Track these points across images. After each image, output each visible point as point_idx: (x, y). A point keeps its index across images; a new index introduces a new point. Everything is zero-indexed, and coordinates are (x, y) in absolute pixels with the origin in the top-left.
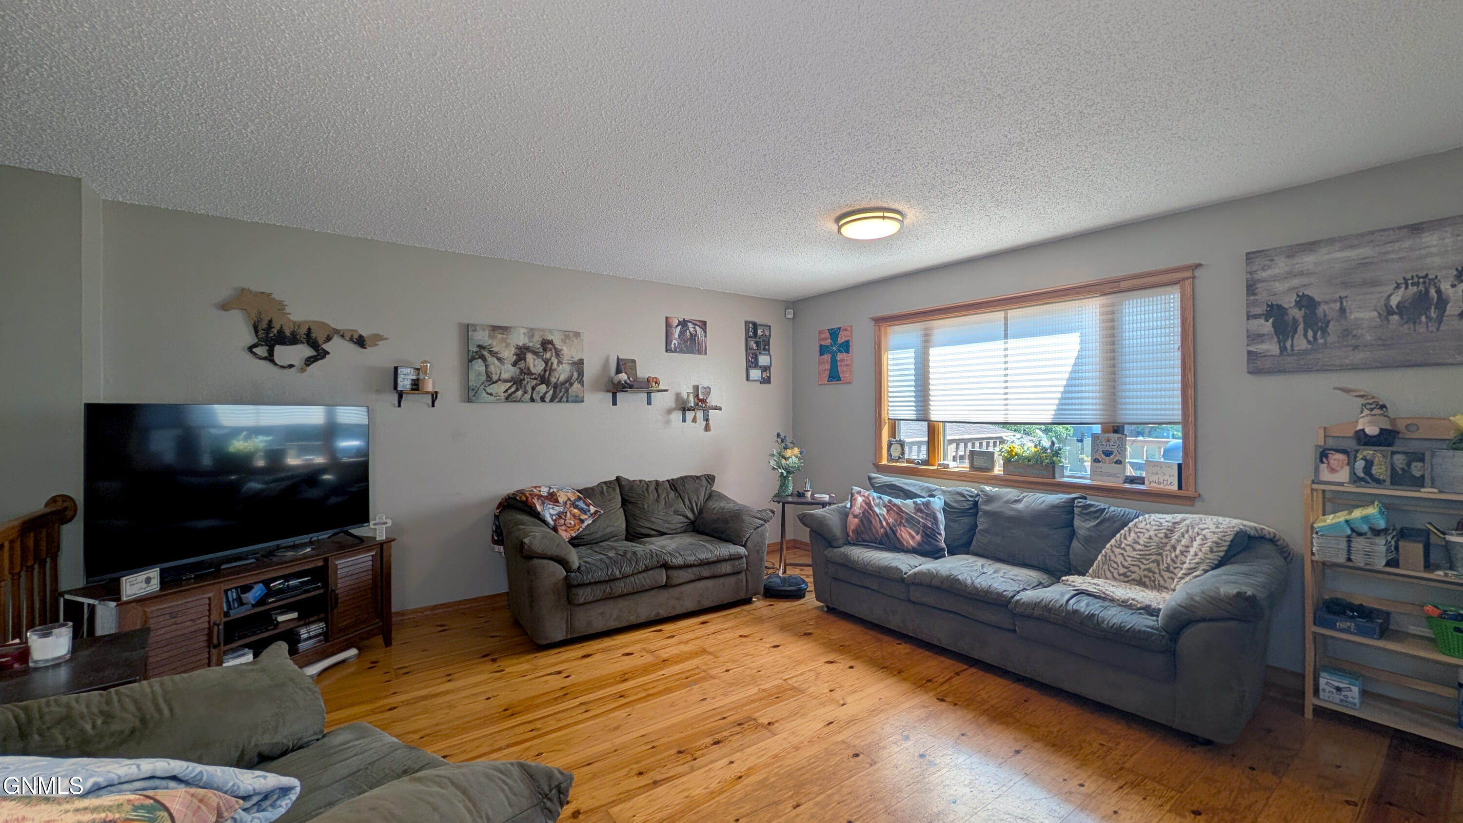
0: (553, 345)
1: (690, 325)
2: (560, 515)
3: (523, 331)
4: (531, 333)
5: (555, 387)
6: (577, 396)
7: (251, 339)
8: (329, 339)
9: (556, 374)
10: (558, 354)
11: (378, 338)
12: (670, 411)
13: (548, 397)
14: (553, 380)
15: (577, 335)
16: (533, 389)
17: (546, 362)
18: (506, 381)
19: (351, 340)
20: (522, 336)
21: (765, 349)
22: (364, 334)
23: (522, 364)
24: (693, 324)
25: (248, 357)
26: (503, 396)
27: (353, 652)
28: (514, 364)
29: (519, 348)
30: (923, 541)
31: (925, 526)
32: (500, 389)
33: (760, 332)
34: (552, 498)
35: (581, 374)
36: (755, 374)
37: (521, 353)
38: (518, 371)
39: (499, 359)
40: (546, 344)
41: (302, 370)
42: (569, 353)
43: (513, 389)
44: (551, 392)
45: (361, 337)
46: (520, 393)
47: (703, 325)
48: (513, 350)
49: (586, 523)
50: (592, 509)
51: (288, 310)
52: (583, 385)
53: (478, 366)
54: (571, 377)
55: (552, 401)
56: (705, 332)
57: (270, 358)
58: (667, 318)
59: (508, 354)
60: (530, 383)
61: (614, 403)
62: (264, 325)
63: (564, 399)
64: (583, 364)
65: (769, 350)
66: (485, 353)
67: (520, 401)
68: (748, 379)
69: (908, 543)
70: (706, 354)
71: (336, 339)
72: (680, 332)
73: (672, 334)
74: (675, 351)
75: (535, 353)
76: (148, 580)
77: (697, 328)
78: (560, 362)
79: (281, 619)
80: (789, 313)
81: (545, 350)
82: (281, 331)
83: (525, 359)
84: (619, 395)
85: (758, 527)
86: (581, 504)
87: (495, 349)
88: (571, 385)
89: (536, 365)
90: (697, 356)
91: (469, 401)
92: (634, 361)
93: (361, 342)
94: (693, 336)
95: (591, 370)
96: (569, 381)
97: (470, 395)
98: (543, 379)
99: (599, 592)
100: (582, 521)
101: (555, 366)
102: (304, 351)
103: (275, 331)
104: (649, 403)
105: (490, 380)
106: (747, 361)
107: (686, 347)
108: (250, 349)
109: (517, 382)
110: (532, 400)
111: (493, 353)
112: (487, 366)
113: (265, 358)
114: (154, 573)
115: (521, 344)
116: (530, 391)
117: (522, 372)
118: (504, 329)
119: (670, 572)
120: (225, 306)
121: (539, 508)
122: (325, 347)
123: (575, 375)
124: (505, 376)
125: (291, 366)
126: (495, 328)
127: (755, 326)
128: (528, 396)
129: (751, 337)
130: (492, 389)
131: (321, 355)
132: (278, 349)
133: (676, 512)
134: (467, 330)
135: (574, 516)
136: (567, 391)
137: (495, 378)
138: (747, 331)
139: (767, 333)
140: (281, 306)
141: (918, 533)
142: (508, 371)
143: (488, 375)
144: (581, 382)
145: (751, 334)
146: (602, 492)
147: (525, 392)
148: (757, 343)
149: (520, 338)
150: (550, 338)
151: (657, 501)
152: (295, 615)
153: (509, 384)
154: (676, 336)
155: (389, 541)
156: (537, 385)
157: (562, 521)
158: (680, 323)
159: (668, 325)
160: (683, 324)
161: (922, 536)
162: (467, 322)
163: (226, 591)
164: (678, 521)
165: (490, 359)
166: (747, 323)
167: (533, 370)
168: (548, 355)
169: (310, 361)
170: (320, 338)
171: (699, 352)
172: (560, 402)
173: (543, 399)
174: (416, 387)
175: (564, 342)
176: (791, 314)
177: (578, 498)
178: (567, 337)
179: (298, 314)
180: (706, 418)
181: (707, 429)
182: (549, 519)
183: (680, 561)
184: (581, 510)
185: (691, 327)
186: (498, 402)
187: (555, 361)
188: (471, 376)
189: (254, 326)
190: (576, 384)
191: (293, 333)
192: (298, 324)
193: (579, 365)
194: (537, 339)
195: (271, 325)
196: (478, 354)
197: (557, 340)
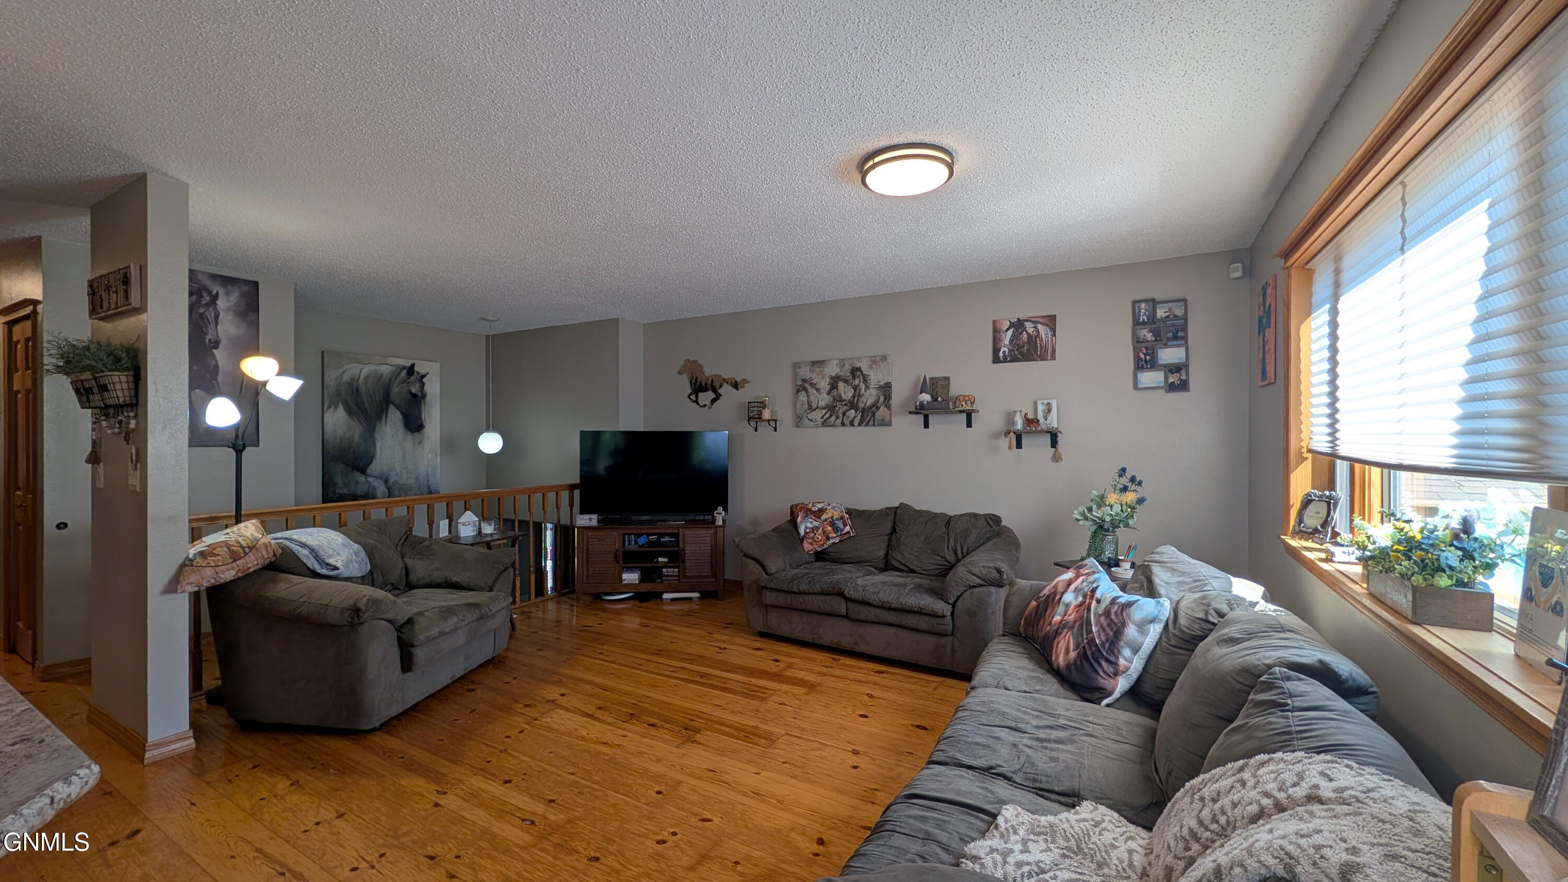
0: (862, 372)
1: (1028, 325)
2: (814, 529)
3: (835, 362)
4: (842, 362)
5: (863, 412)
6: (883, 420)
7: (690, 391)
8: (721, 386)
9: (864, 399)
10: (865, 379)
11: (745, 381)
12: (996, 436)
13: (857, 421)
14: (861, 405)
15: (884, 358)
16: (844, 414)
17: (855, 388)
18: (822, 408)
19: (731, 385)
20: (835, 367)
21: (1176, 338)
22: (738, 380)
23: (835, 393)
24: (1033, 322)
25: (688, 400)
26: (820, 421)
27: (695, 595)
28: (829, 393)
29: (832, 378)
32: (817, 415)
34: (819, 514)
35: (888, 397)
36: (1152, 378)
37: (834, 382)
38: (831, 399)
39: (817, 390)
40: (855, 371)
41: (710, 408)
42: (876, 377)
43: (828, 415)
44: (859, 416)
45: (736, 382)
46: (833, 418)
47: (1051, 322)
48: (828, 380)
49: (832, 541)
50: (848, 528)
51: (704, 369)
52: (889, 409)
53: (803, 396)
54: (877, 401)
55: (860, 425)
56: (1054, 330)
57: (696, 402)
58: (994, 322)
59: (824, 384)
60: (841, 409)
61: (926, 426)
62: (694, 381)
63: (871, 423)
64: (890, 387)
65: (1185, 338)
66: (807, 385)
67: (833, 425)
68: (1136, 387)
70: (1053, 358)
71: (725, 385)
72: (1013, 335)
73: (1000, 340)
74: (1005, 361)
75: (845, 381)
76: (590, 519)
77: (1040, 327)
78: (867, 388)
79: (660, 559)
80: (1236, 269)
81: (854, 377)
82: (701, 383)
83: (837, 387)
84: (931, 418)
85: (972, 587)
86: (840, 524)
87: (814, 381)
88: (878, 408)
89: (846, 392)
90: (1039, 364)
91: (797, 427)
92: (947, 379)
93: (736, 385)
94: (1033, 340)
95: (899, 395)
96: (876, 406)
97: (798, 421)
98: (853, 405)
99: (781, 599)
100: (828, 538)
101: (863, 391)
102: (710, 395)
103: (698, 384)
104: (969, 425)
105: (811, 409)
106: (1137, 359)
107: (1021, 353)
108: (689, 396)
109: (831, 409)
110: (843, 424)
111: (813, 385)
112: (808, 396)
113: (694, 402)
114: (595, 517)
115: (834, 374)
116: (841, 416)
117: (834, 399)
118: (821, 363)
120: (680, 373)
121: (799, 520)
122: (720, 391)
123: (882, 399)
124: (822, 404)
125: (705, 405)
126: (814, 363)
127: (1152, 305)
128: (839, 421)
129: (1144, 323)
130: (813, 415)
131: (718, 396)
132: (700, 395)
134: (797, 366)
135: (824, 532)
136: (874, 415)
137: (814, 406)
138: (1135, 316)
139: (1179, 312)
140: (701, 367)
141: (1077, 646)
142: (824, 399)
143: (810, 404)
144: (888, 407)
145: (1144, 318)
146: (870, 516)
147: (837, 418)
149: (833, 369)
150: (858, 365)
151: (920, 534)
152: (666, 560)
153: (824, 411)
154: (1007, 342)
155: (723, 526)
156: (847, 410)
157: (812, 535)
158: (1012, 325)
159: (996, 331)
160: (1018, 325)
161: (1078, 655)
162: (795, 361)
163: (629, 534)
164: (932, 561)
165: (812, 391)
166: (1135, 303)
167: (844, 397)
168: (857, 382)
169: (713, 401)
170: (717, 384)
171: (1043, 359)
172: (867, 425)
173: (852, 424)
174: (759, 418)
175: (871, 367)
176: (1237, 272)
177: (842, 518)
178: (874, 362)
179: (710, 370)
180: (1054, 443)
181: (1056, 458)
182: (802, 531)
183: (859, 596)
184: (836, 529)
185: (1029, 327)
186: (816, 426)
187: (863, 386)
188: (798, 406)
189: (691, 382)
190: (882, 408)
191: (706, 384)
192: (707, 378)
193: (886, 389)
194: (848, 367)
195: (696, 381)
196: (803, 386)
197: (864, 366)
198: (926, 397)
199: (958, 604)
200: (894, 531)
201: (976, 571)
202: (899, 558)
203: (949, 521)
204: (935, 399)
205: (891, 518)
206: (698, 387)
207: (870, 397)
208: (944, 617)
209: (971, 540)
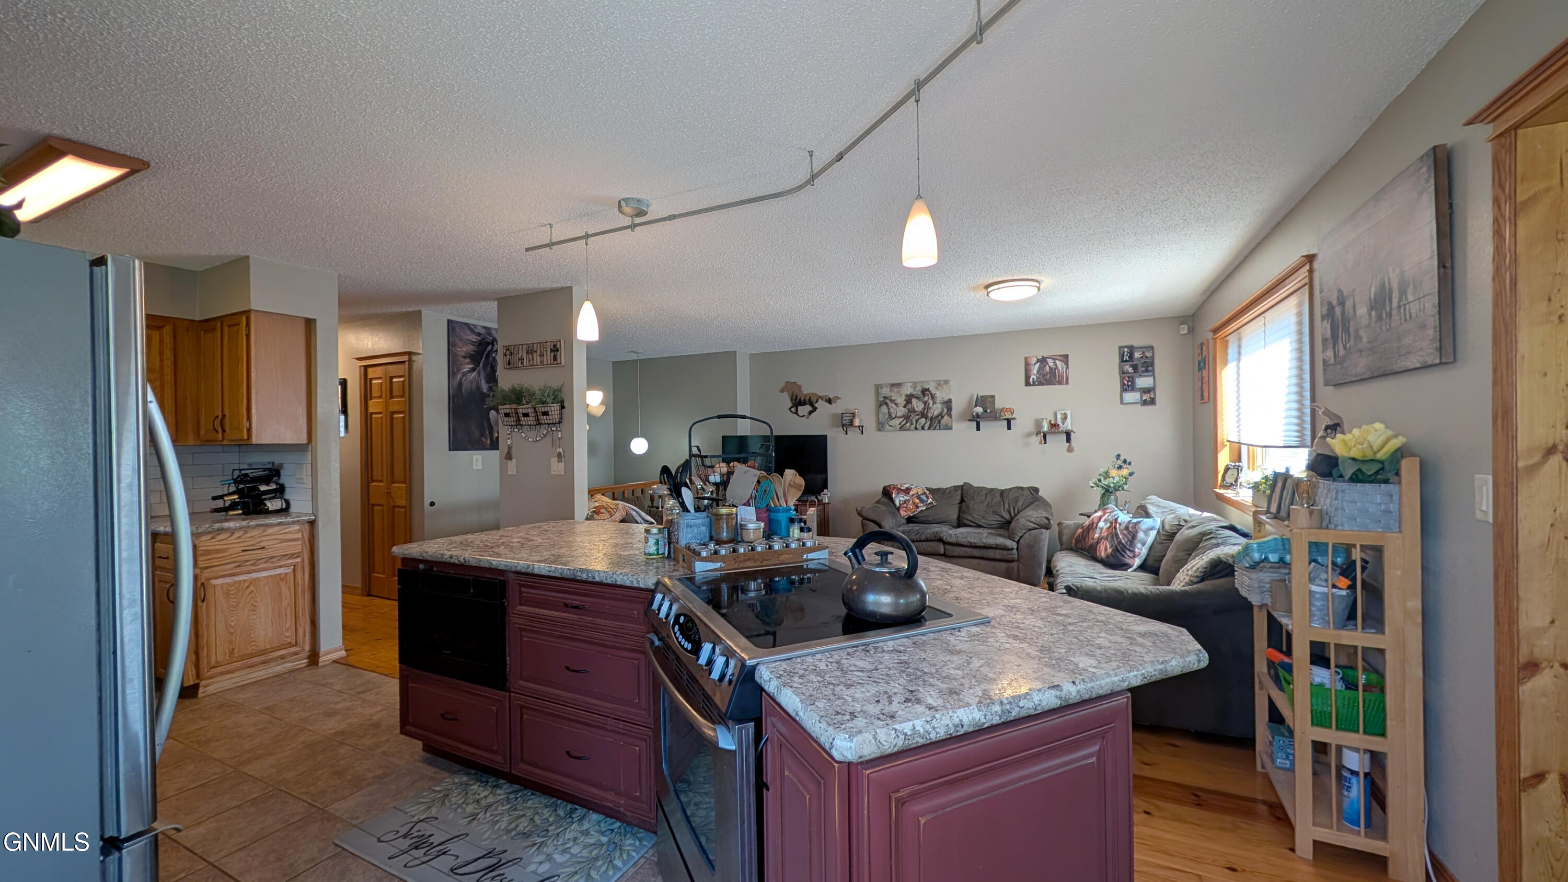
0: (930, 392)
1: (1049, 361)
2: (905, 502)
3: (909, 384)
4: (915, 385)
6: (946, 425)
7: (790, 405)
8: (817, 401)
9: (932, 411)
10: (933, 397)
11: (837, 398)
12: (1029, 435)
13: (927, 426)
14: (930, 415)
15: (946, 382)
16: (917, 421)
17: (925, 403)
18: (900, 417)
19: (826, 401)
20: (909, 388)
21: (1147, 371)
22: (831, 397)
23: (909, 406)
24: (1054, 359)
25: (790, 412)
26: (898, 427)
28: (905, 407)
29: (907, 396)
30: (1111, 554)
31: (1120, 542)
33: (1137, 355)
34: (907, 491)
35: (950, 409)
36: (1131, 397)
38: (907, 411)
39: (896, 404)
40: (925, 391)
41: (808, 418)
42: (941, 395)
43: (904, 422)
44: (929, 423)
45: (829, 398)
46: (908, 424)
47: (1065, 359)
48: (904, 398)
49: (920, 509)
50: (930, 500)
51: (803, 389)
52: (951, 417)
53: (884, 409)
54: (942, 412)
55: (929, 429)
56: (1067, 365)
57: (796, 413)
58: (1026, 358)
59: (901, 401)
60: (914, 418)
61: (978, 429)
62: (794, 398)
63: (938, 427)
64: (951, 402)
65: (1153, 371)
66: (888, 401)
67: (908, 430)
68: (1122, 403)
69: (1100, 553)
70: (1067, 383)
71: (820, 400)
72: (1039, 368)
73: (1030, 370)
74: (1034, 384)
75: (917, 398)
77: (1057, 362)
78: (934, 403)
80: (1183, 329)
81: (924, 395)
82: (800, 400)
83: (911, 403)
85: (1030, 530)
86: (924, 497)
87: (893, 398)
88: (943, 417)
89: (918, 406)
90: (1057, 387)
91: (879, 430)
92: (993, 397)
93: (829, 401)
94: (1053, 371)
95: (957, 408)
96: (941, 415)
97: (880, 427)
98: (923, 415)
100: (918, 507)
101: (931, 405)
102: (808, 408)
103: (798, 400)
104: (1009, 428)
105: (891, 417)
106: (1123, 384)
107: (1045, 380)
108: (790, 409)
109: (907, 418)
110: (916, 429)
111: (892, 401)
112: (889, 409)
113: (794, 413)
115: (908, 393)
116: (914, 423)
117: (909, 411)
118: (899, 385)
119: (948, 547)
120: (782, 391)
121: (893, 495)
122: (816, 405)
123: (945, 410)
124: (899, 414)
125: (804, 416)
126: (893, 385)
127: (1132, 349)
128: (913, 427)
129: (1126, 361)
130: (892, 423)
131: (815, 409)
132: (799, 408)
133: (995, 513)
134: (878, 387)
135: (914, 503)
136: (939, 422)
137: (893, 416)
138: (1122, 356)
139: (1148, 354)
140: (800, 387)
141: (1111, 546)
142: (901, 411)
143: (890, 414)
144: (950, 416)
145: (1126, 358)
146: (944, 492)
147: (912, 424)
148: (1135, 368)
149: (908, 390)
150: (927, 387)
151: (982, 503)
154: (1035, 372)
155: (829, 503)
156: (919, 419)
157: (905, 505)
158: (1038, 361)
159: (1027, 364)
160: (1043, 361)
161: (1113, 550)
162: (877, 383)
164: (994, 519)
165: (891, 405)
166: (1120, 348)
167: (916, 409)
168: (926, 399)
169: (811, 413)
170: (814, 400)
171: (1060, 383)
172: (934, 429)
173: (923, 428)
174: (851, 424)
175: (937, 389)
176: (1184, 330)
177: (925, 493)
178: (939, 385)
179: (806, 390)
180: (1069, 440)
181: (1070, 450)
182: (897, 503)
183: (953, 540)
184: (922, 501)
185: (1051, 363)
186: (895, 430)
187: (931, 402)
188: (881, 416)
189: (792, 399)
190: (946, 417)
191: (804, 400)
192: (806, 395)
193: (948, 404)
194: (919, 388)
195: (796, 398)
196: (884, 402)
197: (932, 388)
198: (979, 410)
199: (1021, 541)
200: (962, 501)
201: (1033, 520)
202: (970, 518)
203: (1002, 492)
204: (985, 411)
205: (959, 492)
206: (798, 403)
207: (936, 409)
208: (1012, 549)
209: (1020, 503)
